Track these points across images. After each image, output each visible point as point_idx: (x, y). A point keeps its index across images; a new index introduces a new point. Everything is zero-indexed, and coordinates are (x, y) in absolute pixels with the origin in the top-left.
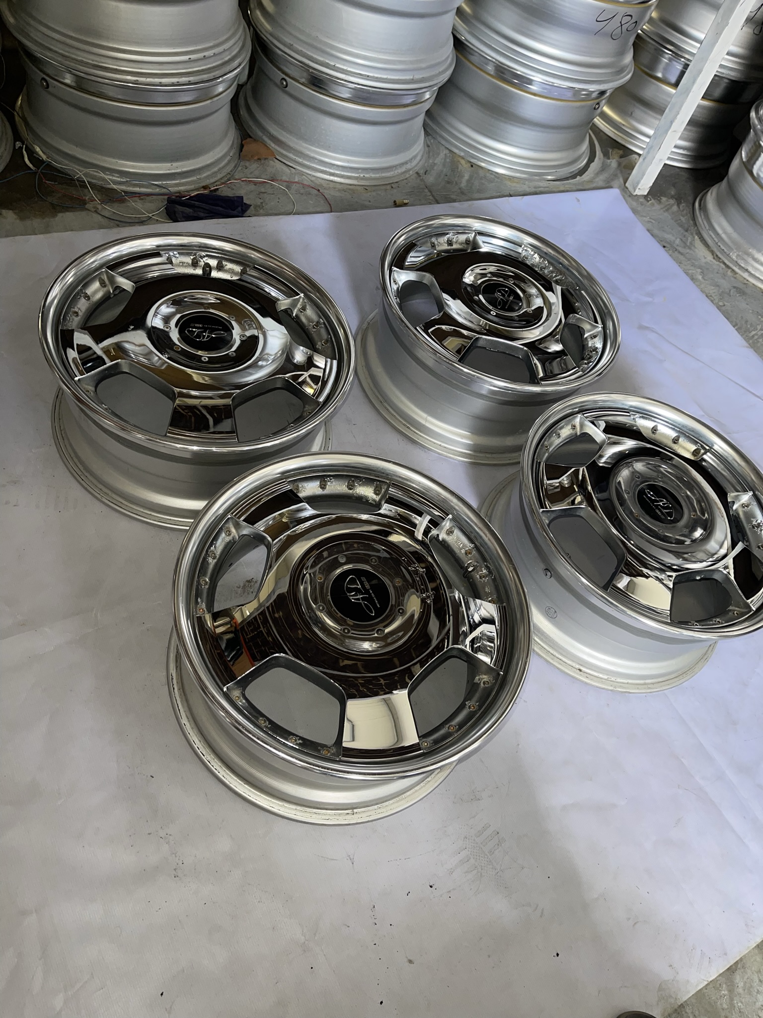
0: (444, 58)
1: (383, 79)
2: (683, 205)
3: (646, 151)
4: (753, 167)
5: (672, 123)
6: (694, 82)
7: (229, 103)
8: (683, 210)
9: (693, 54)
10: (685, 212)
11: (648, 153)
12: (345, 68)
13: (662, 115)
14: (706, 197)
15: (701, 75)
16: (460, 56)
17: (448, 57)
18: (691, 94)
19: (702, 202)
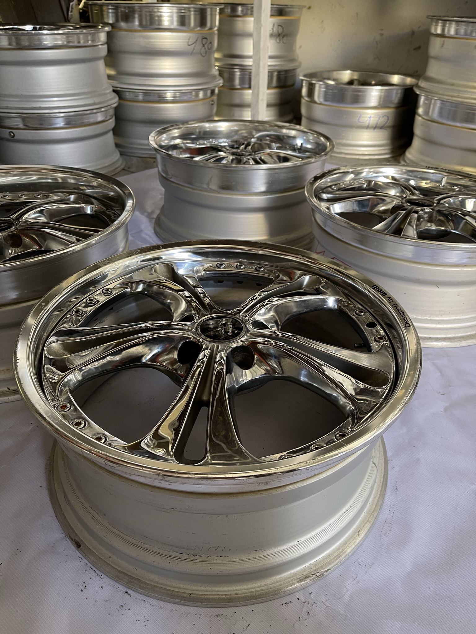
5: (258, 95)
6: (259, 66)
12: (48, 106)
15: (261, 61)
18: (261, 74)
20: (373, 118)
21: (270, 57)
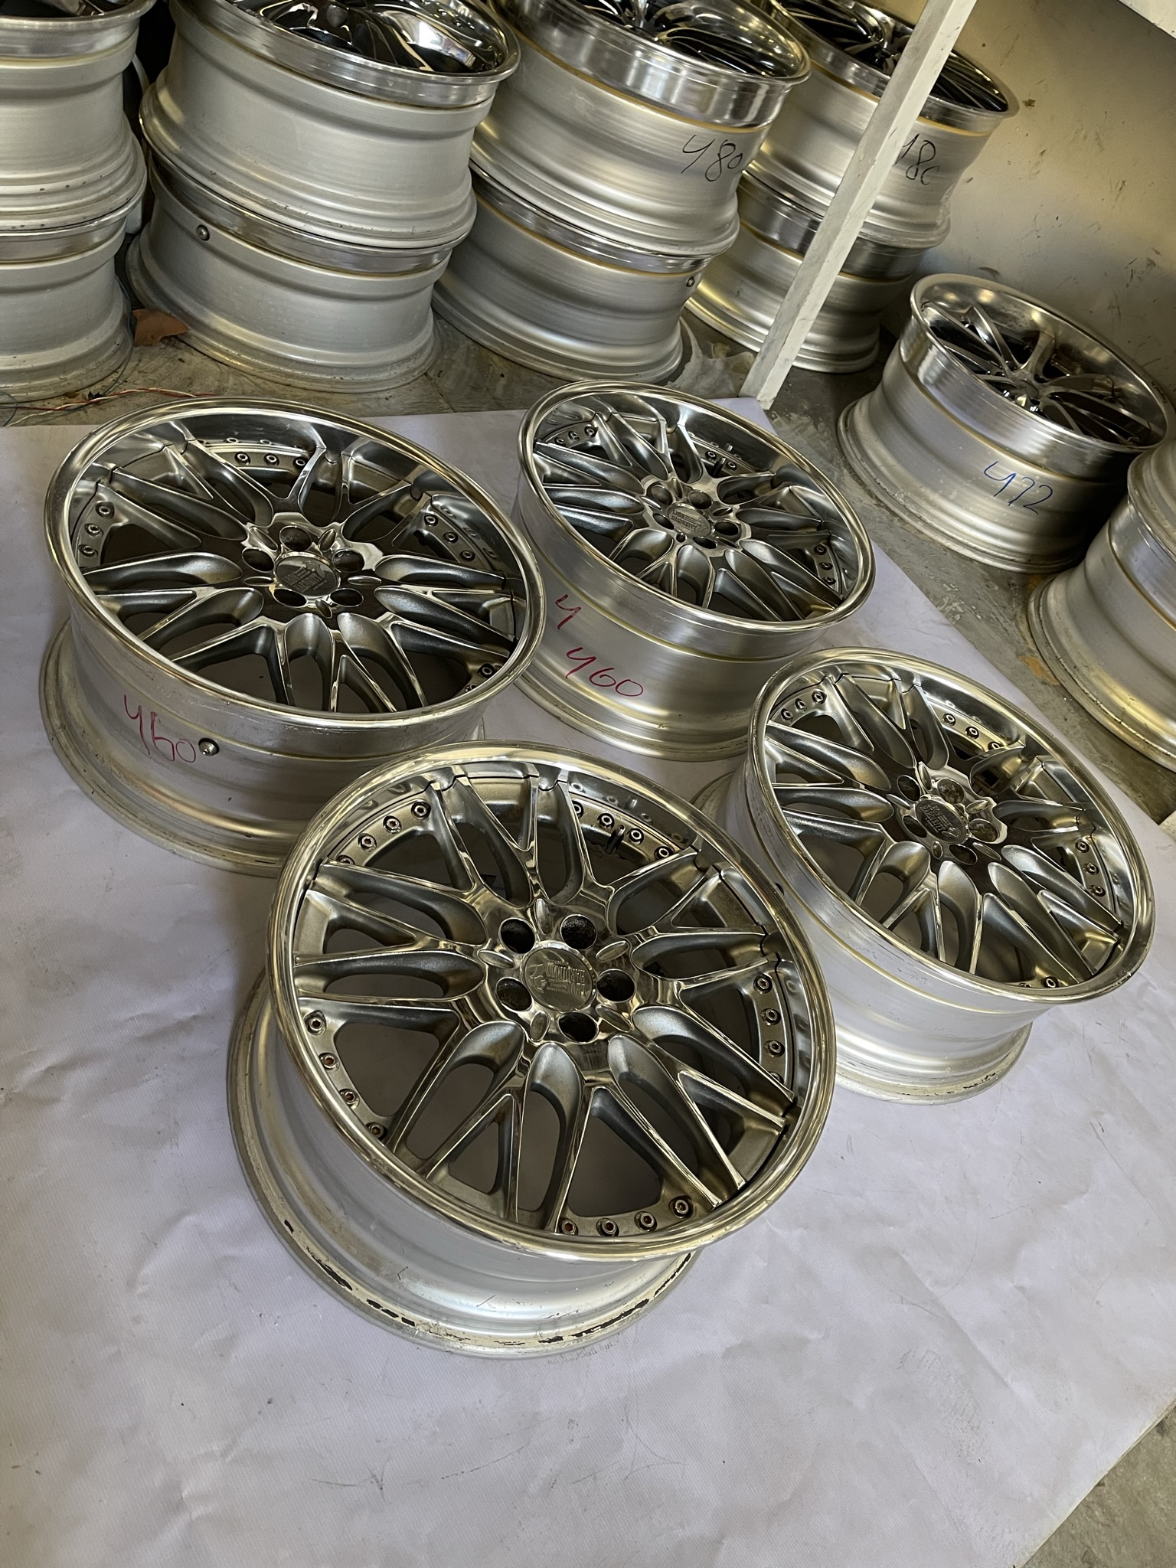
0: (459, 204)
1: (366, 230)
2: (822, 424)
3: (765, 347)
4: (917, 370)
5: (799, 306)
6: (828, 249)
7: (113, 261)
8: (823, 432)
9: (824, 207)
10: (826, 434)
11: (768, 349)
12: (304, 212)
13: (784, 296)
14: (853, 415)
15: (838, 238)
16: (481, 201)
17: (464, 203)
18: (825, 264)
19: (849, 420)
20: (1020, 479)
21: (876, 207)
